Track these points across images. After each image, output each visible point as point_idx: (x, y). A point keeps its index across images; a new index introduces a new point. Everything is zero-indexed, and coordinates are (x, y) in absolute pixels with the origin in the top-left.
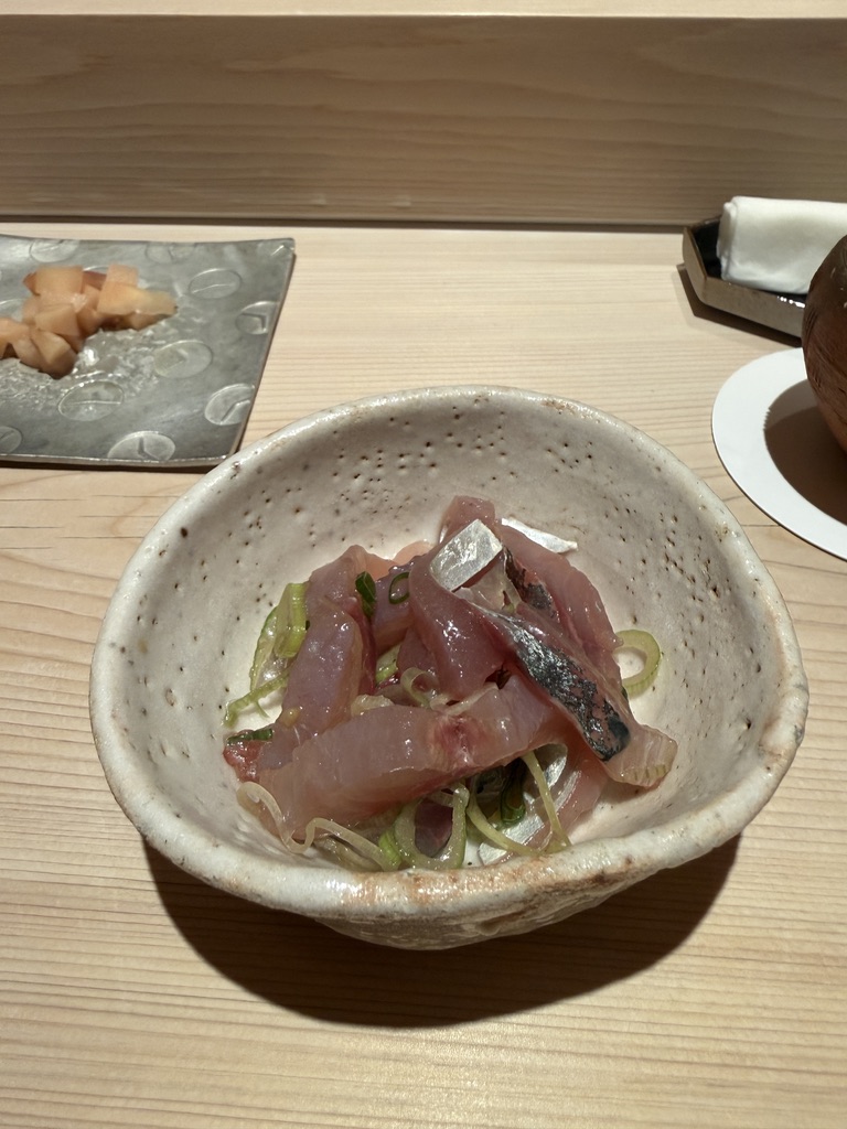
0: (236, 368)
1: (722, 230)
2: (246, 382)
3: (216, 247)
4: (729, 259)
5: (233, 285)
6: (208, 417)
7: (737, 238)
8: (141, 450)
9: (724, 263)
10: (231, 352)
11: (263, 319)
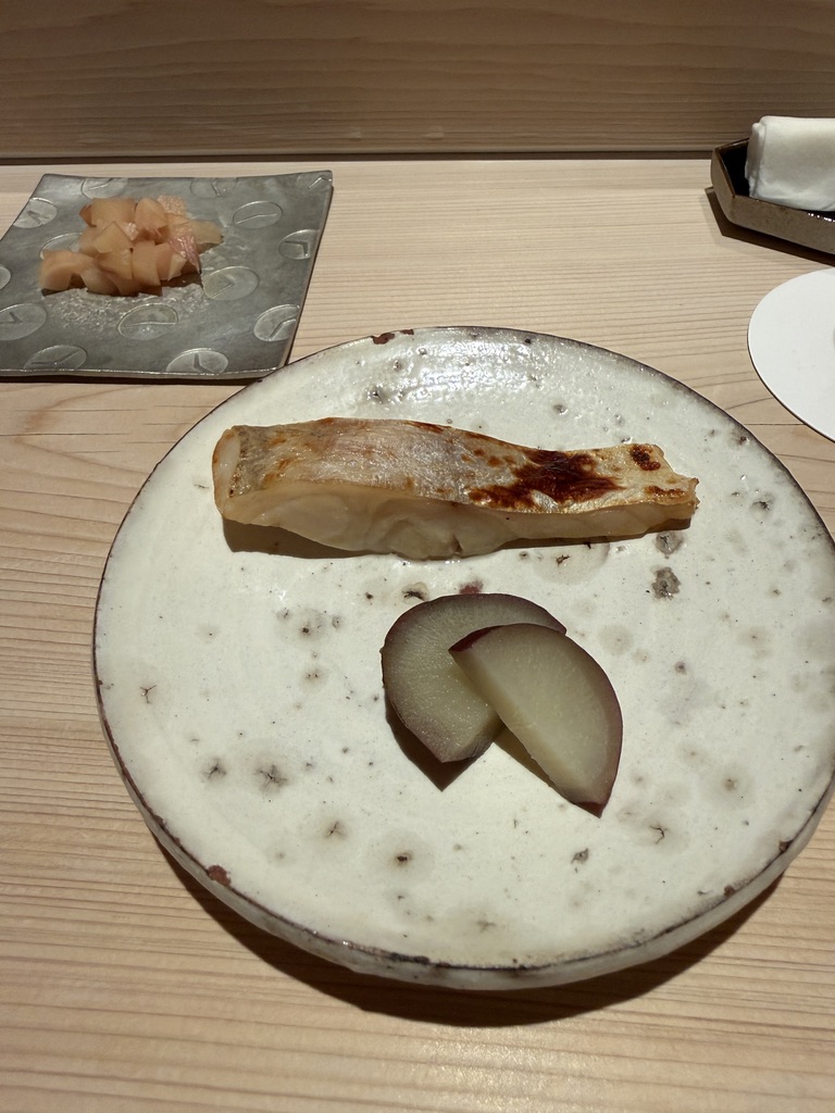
0: (281, 290)
1: (750, 150)
2: (291, 302)
3: (257, 180)
4: (757, 178)
5: (275, 216)
6: (257, 335)
7: (766, 158)
8: (197, 364)
9: (752, 184)
10: (276, 276)
11: (305, 245)
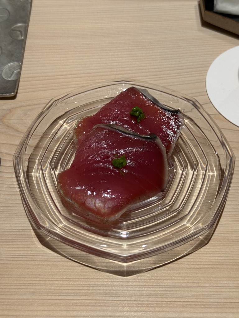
0: (12, 55)
2: (18, 61)
5: (6, 16)
6: (4, 77)
10: (9, 48)
11: (21, 32)
